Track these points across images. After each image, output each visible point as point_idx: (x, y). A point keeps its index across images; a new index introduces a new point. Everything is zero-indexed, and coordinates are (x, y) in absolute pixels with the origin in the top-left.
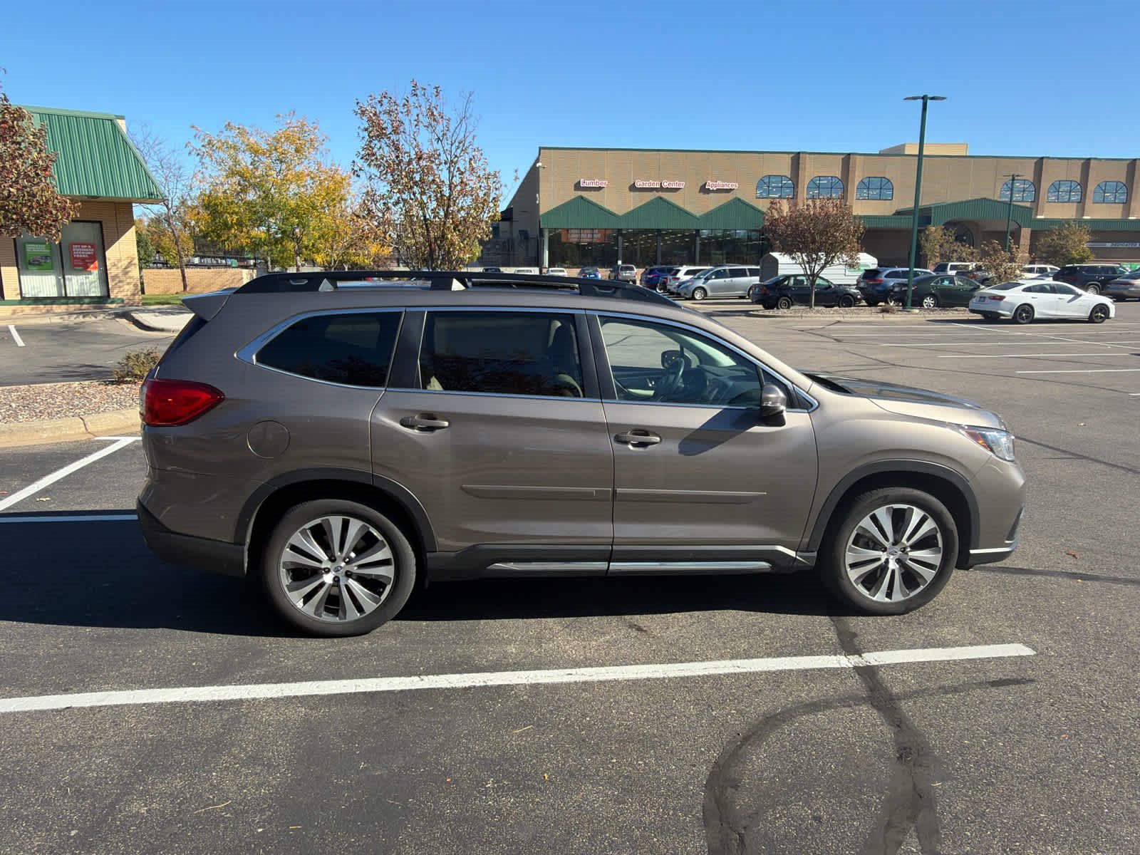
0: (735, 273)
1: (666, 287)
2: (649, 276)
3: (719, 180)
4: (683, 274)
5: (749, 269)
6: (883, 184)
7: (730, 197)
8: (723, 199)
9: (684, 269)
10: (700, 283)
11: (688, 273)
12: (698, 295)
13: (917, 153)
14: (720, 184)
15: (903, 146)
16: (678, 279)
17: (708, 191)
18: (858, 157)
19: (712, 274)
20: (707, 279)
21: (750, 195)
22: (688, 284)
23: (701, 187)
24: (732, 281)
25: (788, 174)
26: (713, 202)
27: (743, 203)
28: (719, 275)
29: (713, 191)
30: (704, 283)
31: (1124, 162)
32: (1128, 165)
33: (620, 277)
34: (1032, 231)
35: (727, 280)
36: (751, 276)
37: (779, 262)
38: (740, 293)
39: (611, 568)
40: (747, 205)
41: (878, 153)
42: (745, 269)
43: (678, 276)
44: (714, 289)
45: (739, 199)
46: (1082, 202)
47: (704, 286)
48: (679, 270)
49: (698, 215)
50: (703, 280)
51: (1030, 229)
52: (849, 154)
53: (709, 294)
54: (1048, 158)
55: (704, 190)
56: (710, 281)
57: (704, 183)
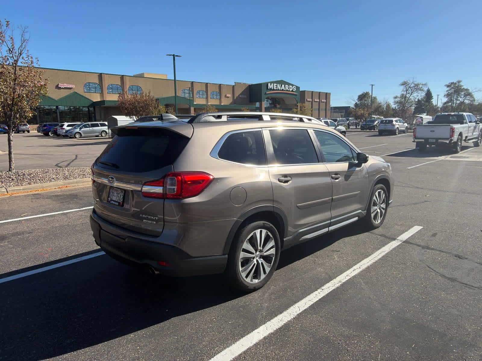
0: (93, 126)
1: (57, 133)
2: (44, 128)
3: (65, 83)
4: (66, 126)
5: (100, 123)
6: (138, 88)
7: (72, 91)
8: (67, 92)
9: (66, 124)
10: (78, 130)
11: (68, 126)
12: (77, 136)
13: (174, 79)
14: (66, 85)
15: (143, 74)
16: (64, 129)
17: (60, 88)
18: (127, 77)
19: (83, 126)
20: (81, 128)
21: (81, 91)
22: (72, 131)
23: (56, 86)
24: (93, 129)
25: (98, 82)
26: (63, 94)
27: (78, 94)
28: (85, 126)
29: (63, 88)
30: (79, 130)
31: (218, 85)
32: (219, 86)
33: (20, 129)
34: (194, 108)
35: (91, 128)
36: (101, 126)
37: (118, 120)
38: (97, 134)
39: (330, 230)
40: (80, 95)
41: (133, 76)
42: (98, 124)
43: (64, 127)
44: (85, 132)
45: (76, 92)
46: (207, 98)
47: (80, 131)
48: (64, 125)
49: (56, 99)
50: (79, 129)
51: (193, 108)
52: (123, 76)
53: (83, 135)
54: (195, 82)
55: (57, 87)
56: (82, 129)
57: (58, 84)
